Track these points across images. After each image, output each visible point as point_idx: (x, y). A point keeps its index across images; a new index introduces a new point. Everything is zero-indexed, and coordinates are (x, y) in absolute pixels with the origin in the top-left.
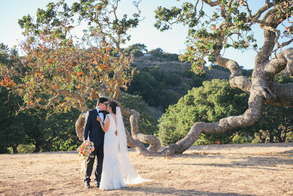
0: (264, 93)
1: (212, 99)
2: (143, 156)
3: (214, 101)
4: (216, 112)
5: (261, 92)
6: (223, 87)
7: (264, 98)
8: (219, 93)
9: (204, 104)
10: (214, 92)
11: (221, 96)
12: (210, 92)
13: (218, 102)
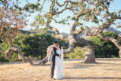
0: (76, 42)
1: (20, 41)
2: (32, 66)
3: (21, 43)
4: (22, 47)
5: (74, 41)
6: (25, 37)
7: (75, 43)
8: (23, 39)
9: (16, 43)
10: (21, 39)
11: (24, 41)
12: (19, 39)
13: (23, 43)
